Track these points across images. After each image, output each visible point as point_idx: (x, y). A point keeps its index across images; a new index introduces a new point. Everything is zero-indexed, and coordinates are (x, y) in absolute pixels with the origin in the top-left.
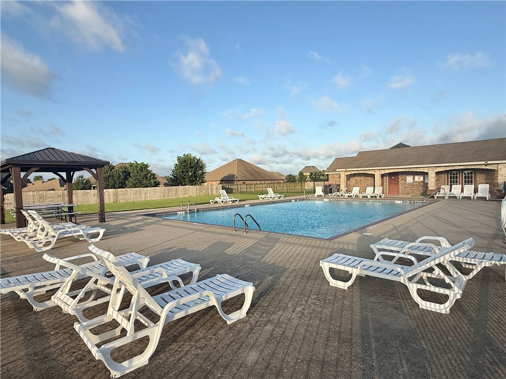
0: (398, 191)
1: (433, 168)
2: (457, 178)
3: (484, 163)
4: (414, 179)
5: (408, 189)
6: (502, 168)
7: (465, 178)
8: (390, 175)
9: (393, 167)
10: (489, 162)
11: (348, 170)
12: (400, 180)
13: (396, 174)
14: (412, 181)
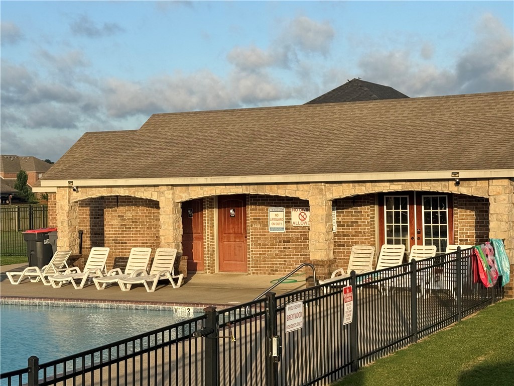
0: (245, 260)
1: (322, 186)
2: (405, 221)
3: (448, 174)
4: (288, 220)
5: (275, 252)
6: (499, 194)
7: (427, 221)
8: (224, 202)
9: (209, 180)
10: (463, 174)
11: (77, 183)
12: (249, 223)
13: (239, 202)
14: (283, 225)
